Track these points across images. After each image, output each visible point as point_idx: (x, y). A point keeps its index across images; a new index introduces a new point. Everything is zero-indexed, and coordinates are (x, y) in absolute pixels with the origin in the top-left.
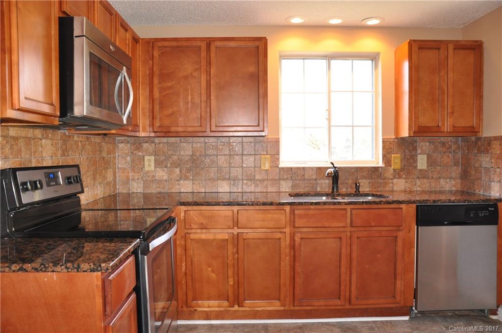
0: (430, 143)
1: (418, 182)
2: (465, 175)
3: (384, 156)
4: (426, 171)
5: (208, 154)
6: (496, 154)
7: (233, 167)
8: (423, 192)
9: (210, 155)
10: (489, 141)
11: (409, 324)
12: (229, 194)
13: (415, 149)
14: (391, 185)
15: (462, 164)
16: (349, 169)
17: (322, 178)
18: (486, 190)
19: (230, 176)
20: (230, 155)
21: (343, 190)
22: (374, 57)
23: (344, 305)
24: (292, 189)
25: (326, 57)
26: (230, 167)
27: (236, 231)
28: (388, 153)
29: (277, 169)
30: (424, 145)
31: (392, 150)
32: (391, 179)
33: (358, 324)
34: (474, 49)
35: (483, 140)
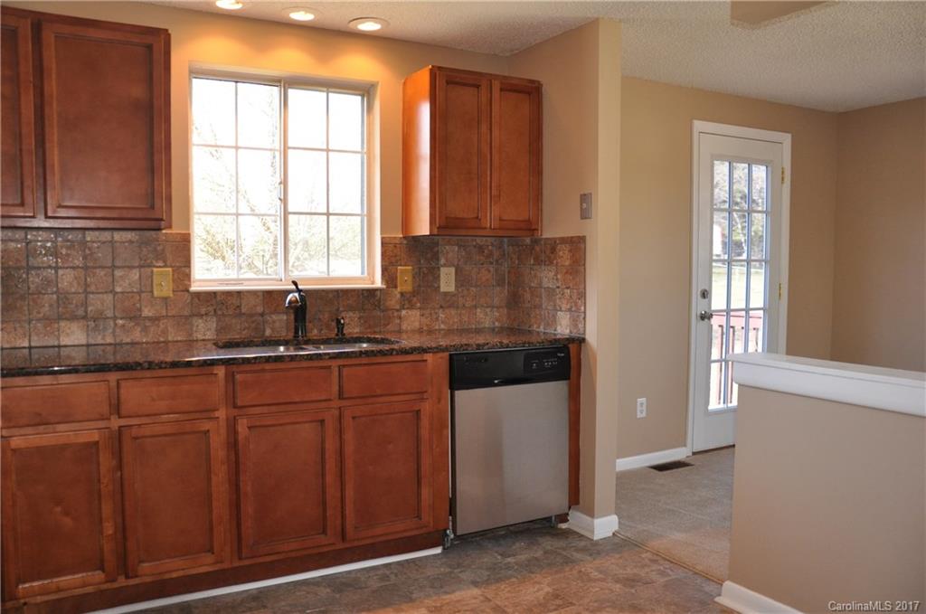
0: (460, 246)
1: (441, 315)
2: (514, 301)
3: (384, 270)
4: (454, 295)
5: (36, 265)
6: (563, 266)
7: (93, 293)
8: (449, 332)
9: (39, 268)
10: (553, 245)
11: (444, 560)
12: (85, 348)
13: (436, 257)
14: (398, 321)
15: (509, 282)
16: (324, 294)
17: (275, 312)
18: (548, 324)
19: (86, 312)
20: (86, 268)
21: (314, 333)
22: (365, 91)
23: (334, 544)
24: (217, 335)
25: (279, 81)
26: (86, 293)
27: (116, 423)
28: (391, 263)
29: (187, 294)
30: (450, 251)
31: (398, 258)
32: (397, 310)
33: (359, 575)
34: (529, 94)
35: (542, 242)
